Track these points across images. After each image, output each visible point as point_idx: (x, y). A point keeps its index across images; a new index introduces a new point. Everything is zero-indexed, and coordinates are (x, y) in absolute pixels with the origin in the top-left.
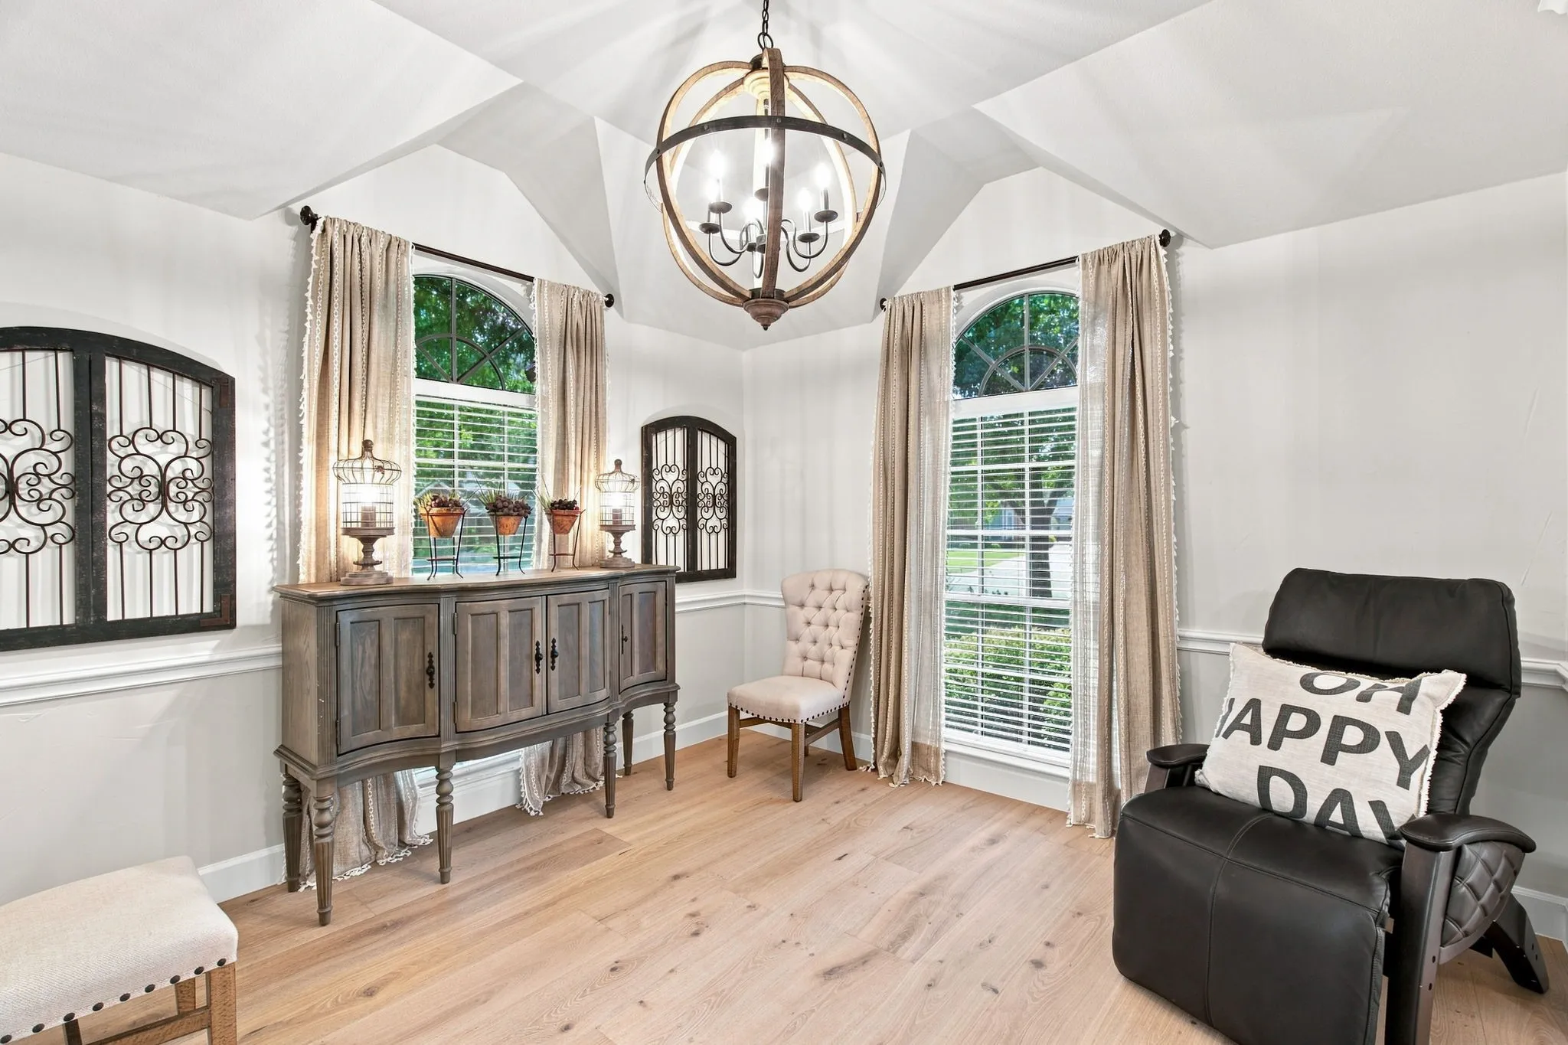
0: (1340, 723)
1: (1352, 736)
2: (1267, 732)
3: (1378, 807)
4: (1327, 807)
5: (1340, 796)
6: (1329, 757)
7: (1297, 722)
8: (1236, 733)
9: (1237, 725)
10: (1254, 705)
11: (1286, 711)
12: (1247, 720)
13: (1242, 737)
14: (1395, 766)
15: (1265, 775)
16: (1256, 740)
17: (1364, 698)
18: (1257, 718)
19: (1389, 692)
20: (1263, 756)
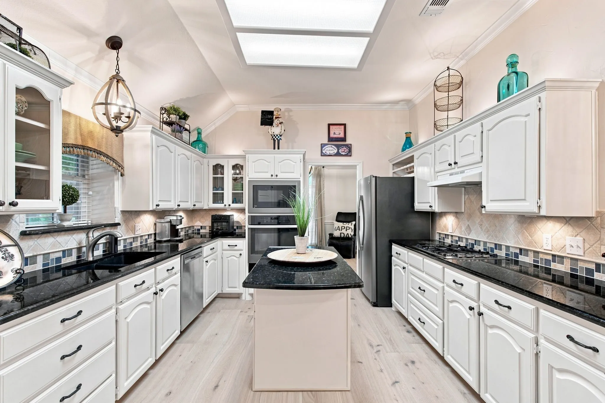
0: (347, 227)
1: (348, 228)
2: (340, 229)
3: (350, 234)
4: (346, 236)
5: (348, 234)
6: (346, 231)
7: (343, 228)
8: (337, 230)
9: (337, 229)
10: (339, 227)
11: (342, 227)
12: (338, 229)
13: (338, 230)
14: (351, 230)
15: (341, 233)
16: (340, 230)
17: (348, 224)
18: (339, 228)
19: (350, 224)
20: (341, 232)
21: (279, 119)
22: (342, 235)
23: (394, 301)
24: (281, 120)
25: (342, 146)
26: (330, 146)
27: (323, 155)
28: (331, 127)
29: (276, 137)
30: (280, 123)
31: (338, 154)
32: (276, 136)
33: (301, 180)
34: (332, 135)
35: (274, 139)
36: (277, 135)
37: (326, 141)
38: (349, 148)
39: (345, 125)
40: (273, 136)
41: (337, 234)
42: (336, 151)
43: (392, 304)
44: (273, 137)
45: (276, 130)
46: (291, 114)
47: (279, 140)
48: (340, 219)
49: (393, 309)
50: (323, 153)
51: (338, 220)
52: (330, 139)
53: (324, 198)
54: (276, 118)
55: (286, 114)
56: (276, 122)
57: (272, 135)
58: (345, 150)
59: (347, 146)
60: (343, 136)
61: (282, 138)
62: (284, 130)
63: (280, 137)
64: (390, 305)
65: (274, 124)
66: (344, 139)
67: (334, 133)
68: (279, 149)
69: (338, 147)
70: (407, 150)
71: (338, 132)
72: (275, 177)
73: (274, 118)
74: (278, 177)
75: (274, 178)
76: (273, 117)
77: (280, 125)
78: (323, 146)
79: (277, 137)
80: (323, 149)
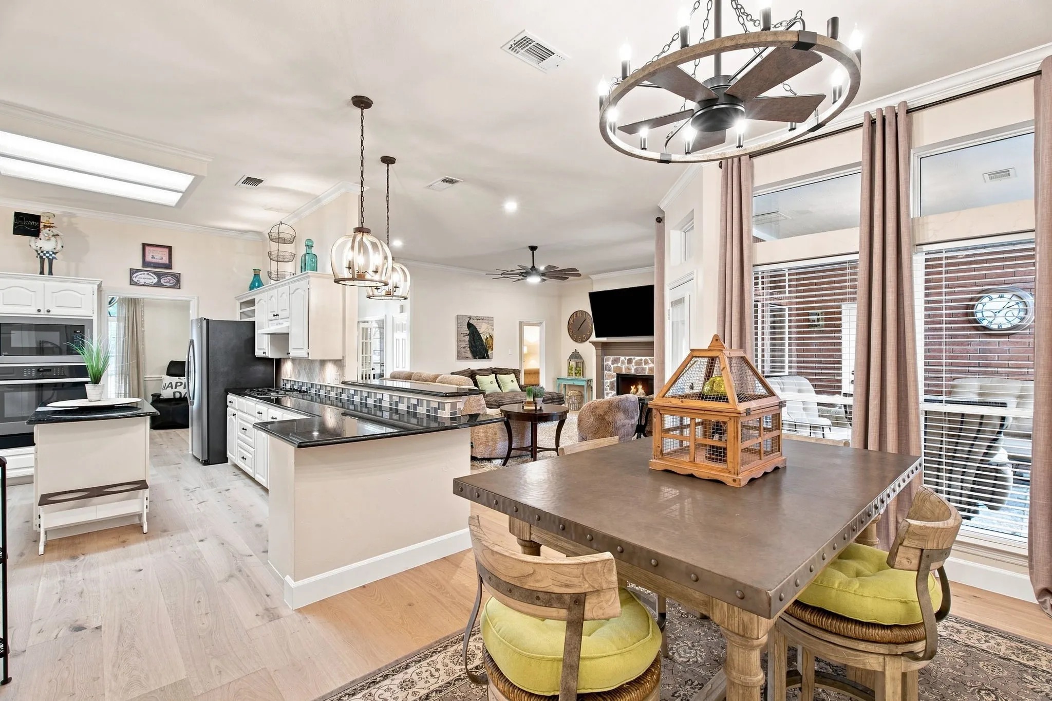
2: (174, 387)
7: (179, 384)
9: (168, 387)
10: (171, 383)
11: (177, 383)
12: (170, 386)
13: (169, 389)
15: (174, 393)
18: (172, 385)
20: (174, 390)
21: (51, 229)
22: (178, 395)
23: (229, 454)
24: (55, 231)
25: (165, 274)
26: (146, 273)
27: (132, 283)
28: (147, 248)
29: (45, 255)
30: (54, 236)
31: (158, 285)
32: (45, 252)
33: (95, 319)
34: (149, 258)
35: (41, 257)
36: (48, 252)
37: (138, 265)
38: (177, 278)
39: (170, 248)
40: (39, 252)
41: (167, 394)
42: (155, 280)
43: (227, 458)
44: (39, 254)
45: (45, 243)
46: (73, 220)
47: (52, 259)
48: (173, 371)
49: (229, 463)
50: (133, 281)
51: (169, 373)
52: (145, 263)
53: (143, 338)
54: (45, 227)
55: (65, 219)
56: (44, 232)
57: (37, 251)
58: (170, 280)
59: (173, 275)
60: (167, 262)
61: (56, 256)
62: (62, 247)
63: (53, 255)
64: (225, 460)
65: (41, 236)
66: (169, 266)
67: (153, 257)
68: (51, 273)
69: (159, 275)
70: (255, 289)
71: (160, 256)
72: (46, 313)
73: (42, 225)
74: (50, 313)
75: (43, 314)
76: (39, 224)
77: (53, 239)
78: (133, 272)
79: (47, 255)
80: (135, 275)
